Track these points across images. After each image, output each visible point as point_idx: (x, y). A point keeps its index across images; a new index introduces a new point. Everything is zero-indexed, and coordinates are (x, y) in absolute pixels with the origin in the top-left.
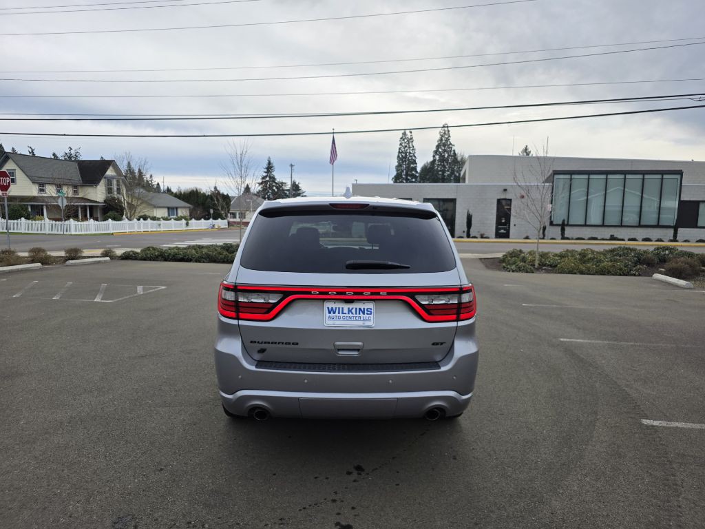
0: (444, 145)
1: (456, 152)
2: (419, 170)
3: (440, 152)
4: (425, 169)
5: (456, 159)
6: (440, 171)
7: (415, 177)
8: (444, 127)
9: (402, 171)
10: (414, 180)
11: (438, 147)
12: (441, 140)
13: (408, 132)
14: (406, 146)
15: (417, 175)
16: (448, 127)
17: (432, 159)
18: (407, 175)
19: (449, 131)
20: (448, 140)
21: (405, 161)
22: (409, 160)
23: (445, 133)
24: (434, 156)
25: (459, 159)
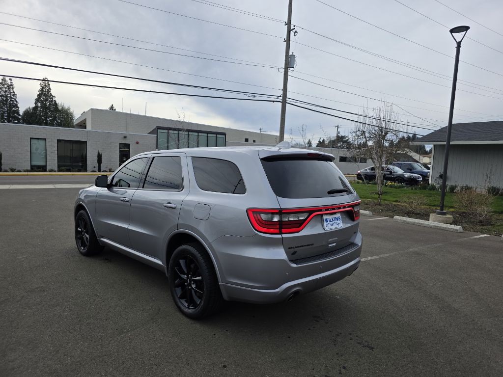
0: (45, 95)
1: (57, 102)
2: (21, 113)
3: (41, 100)
4: (27, 113)
5: (58, 108)
6: (43, 116)
7: (18, 119)
8: (43, 80)
9: (4, 112)
10: (16, 122)
11: (39, 96)
12: (42, 90)
13: (7, 79)
14: (6, 91)
15: (20, 117)
16: (48, 81)
17: (34, 105)
18: (9, 116)
19: (49, 84)
20: (48, 91)
21: (7, 104)
22: (10, 103)
23: (45, 85)
24: (36, 103)
25: (60, 108)
